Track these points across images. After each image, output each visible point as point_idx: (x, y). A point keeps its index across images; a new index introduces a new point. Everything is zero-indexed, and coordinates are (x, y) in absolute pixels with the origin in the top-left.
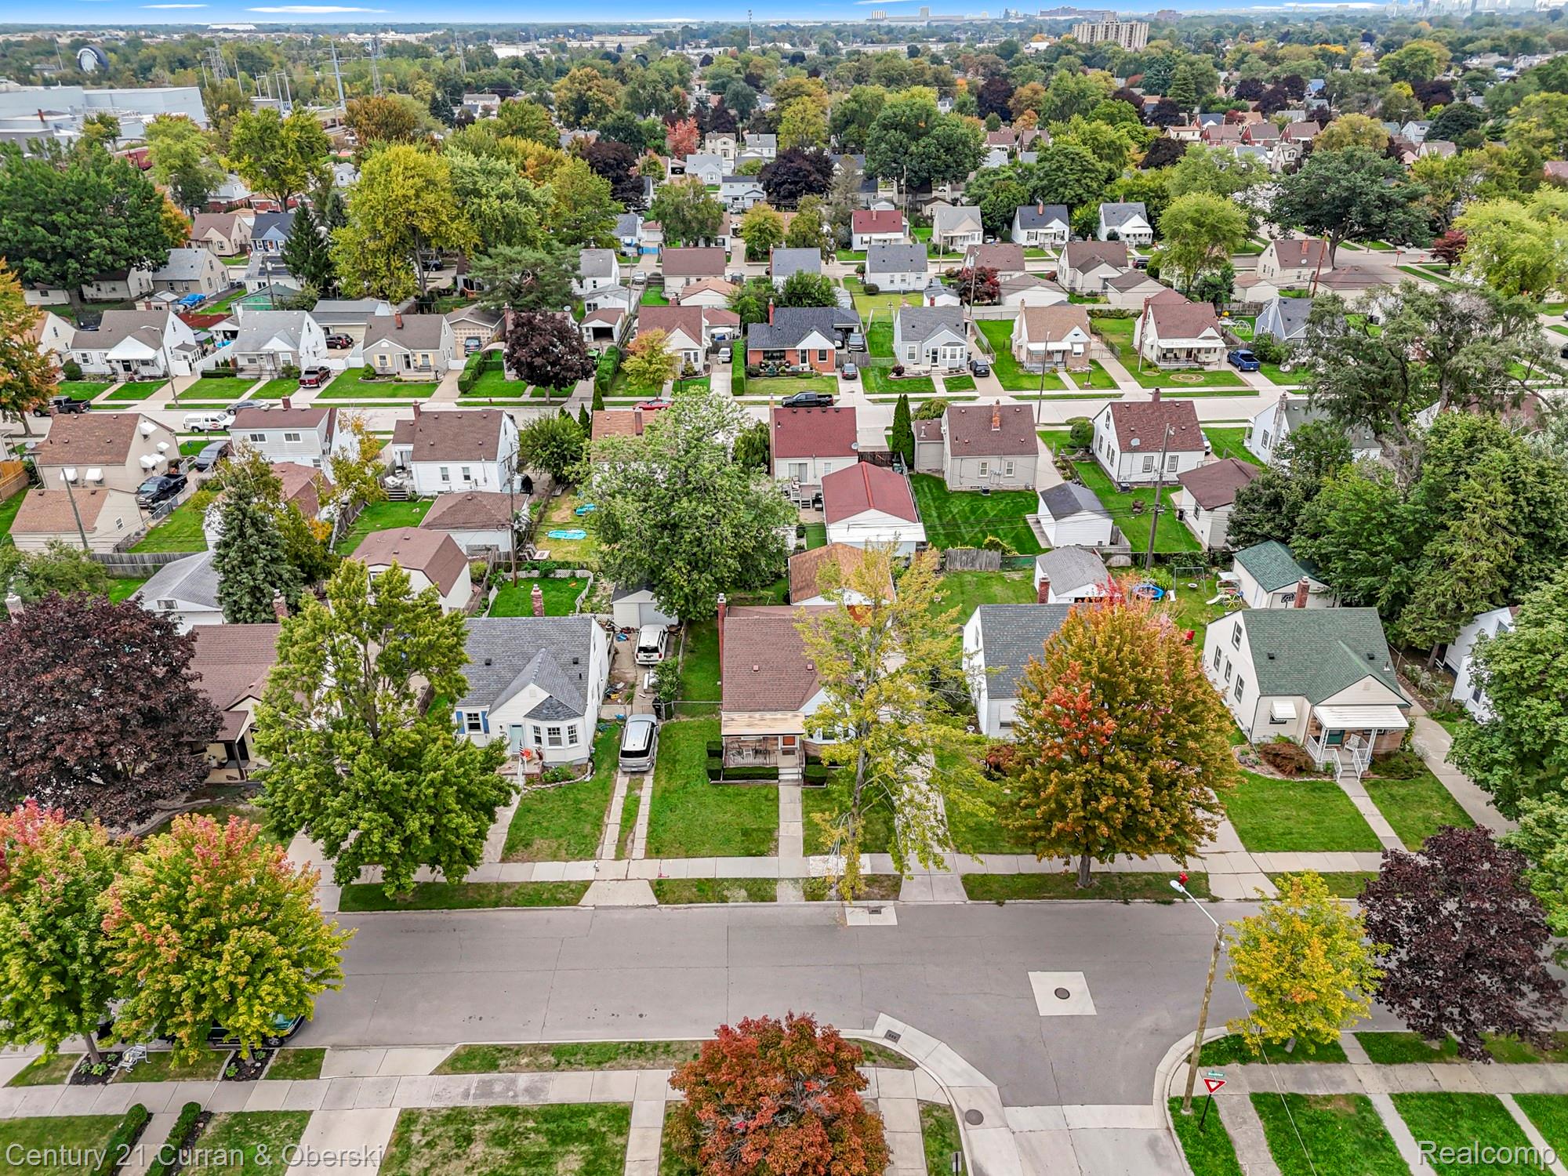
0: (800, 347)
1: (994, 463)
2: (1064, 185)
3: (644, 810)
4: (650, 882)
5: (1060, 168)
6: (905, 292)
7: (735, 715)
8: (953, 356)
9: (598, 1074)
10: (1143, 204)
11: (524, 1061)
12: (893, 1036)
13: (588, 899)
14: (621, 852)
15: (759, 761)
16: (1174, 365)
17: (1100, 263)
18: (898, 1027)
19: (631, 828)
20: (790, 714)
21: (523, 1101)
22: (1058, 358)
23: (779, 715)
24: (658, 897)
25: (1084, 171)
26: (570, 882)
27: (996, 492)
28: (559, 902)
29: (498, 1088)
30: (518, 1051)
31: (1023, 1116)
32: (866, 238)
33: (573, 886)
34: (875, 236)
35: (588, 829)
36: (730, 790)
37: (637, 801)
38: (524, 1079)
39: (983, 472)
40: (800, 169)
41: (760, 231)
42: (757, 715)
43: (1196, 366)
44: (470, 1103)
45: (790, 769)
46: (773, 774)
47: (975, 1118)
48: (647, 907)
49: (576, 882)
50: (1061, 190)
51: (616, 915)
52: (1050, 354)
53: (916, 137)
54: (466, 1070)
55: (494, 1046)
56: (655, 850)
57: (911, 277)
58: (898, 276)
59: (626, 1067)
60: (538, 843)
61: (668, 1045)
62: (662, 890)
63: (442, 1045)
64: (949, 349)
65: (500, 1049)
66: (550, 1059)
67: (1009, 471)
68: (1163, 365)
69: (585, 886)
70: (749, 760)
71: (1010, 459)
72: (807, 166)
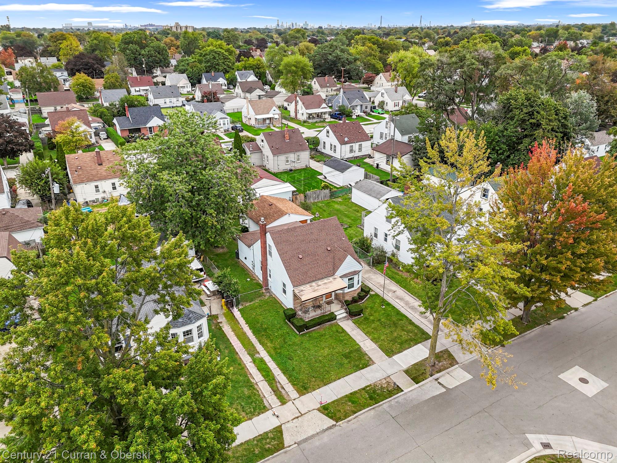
0: (148, 125)
1: (292, 156)
3: (272, 365)
4: (318, 410)
7: (301, 288)
8: (224, 124)
10: (252, 71)
12: (546, 446)
13: (288, 439)
14: (283, 401)
15: (319, 312)
17: (255, 89)
18: (545, 438)
19: (274, 379)
20: (331, 279)
22: (268, 121)
23: (325, 281)
24: (331, 418)
26: (266, 433)
27: (295, 170)
32: (137, 89)
33: (270, 435)
34: (142, 88)
35: (246, 392)
36: (314, 334)
37: (262, 361)
39: (287, 161)
42: (314, 284)
45: (340, 313)
46: (332, 317)
48: (330, 428)
49: (270, 431)
51: (316, 442)
52: (264, 120)
56: (303, 388)
58: (168, 100)
62: (331, 412)
67: (298, 159)
68: (310, 121)
69: (278, 431)
70: (313, 314)
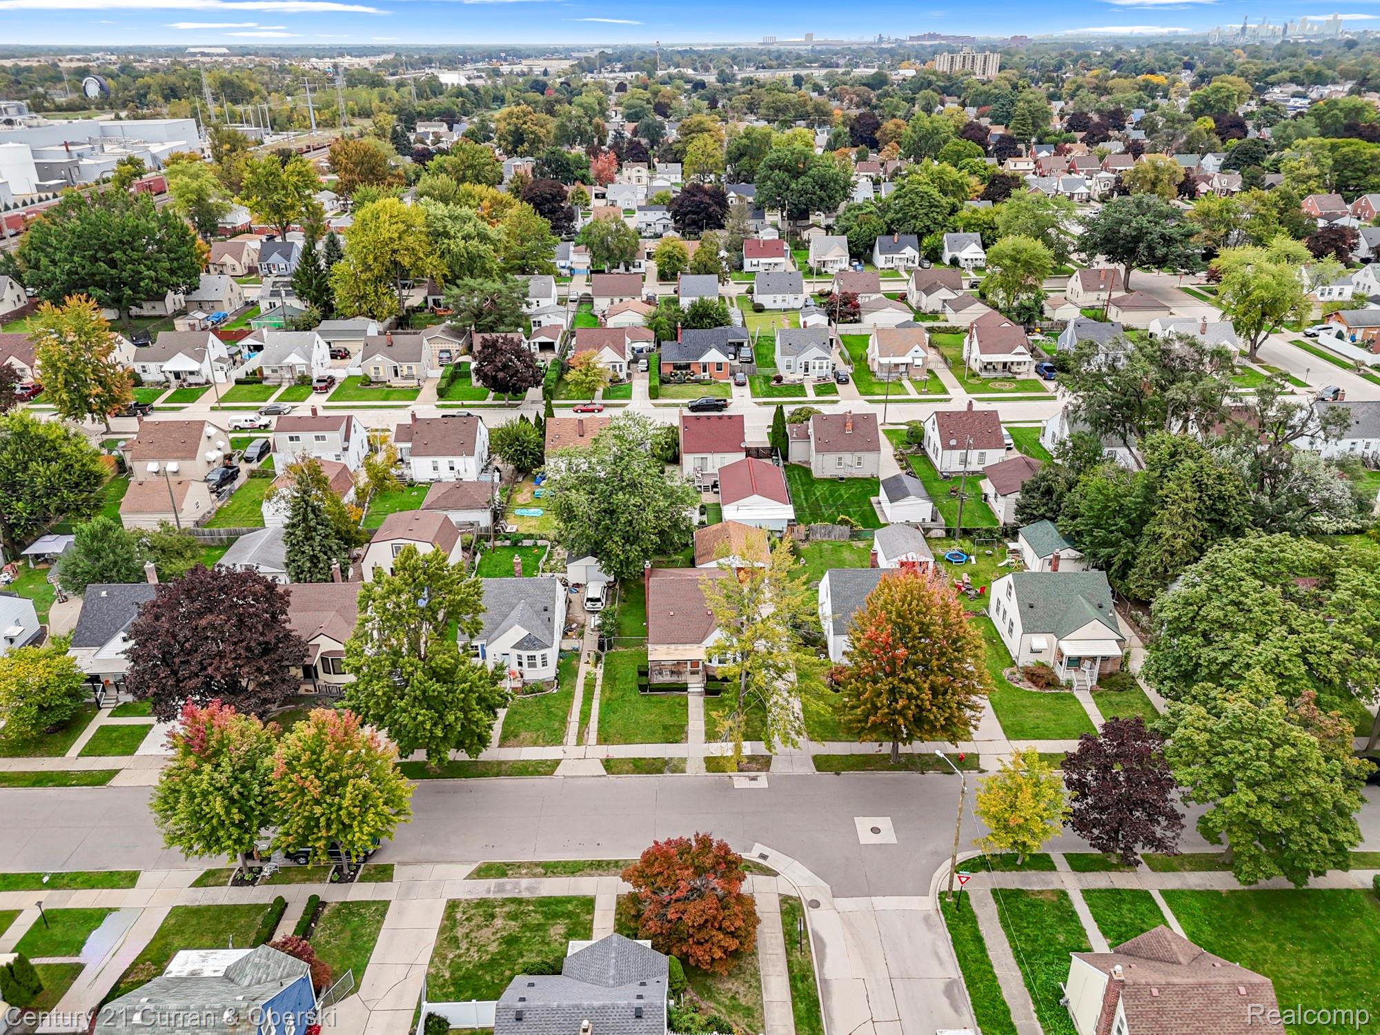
0: (703, 360)
1: (848, 458)
2: (915, 217)
3: (595, 712)
4: (601, 760)
5: (913, 203)
6: (785, 310)
7: (657, 647)
8: (821, 368)
9: (572, 879)
10: (978, 234)
11: (524, 871)
12: (764, 857)
13: (559, 771)
14: (580, 741)
15: (674, 679)
16: (993, 375)
17: (940, 287)
18: (767, 851)
19: (587, 724)
20: (695, 646)
21: (525, 895)
22: (903, 368)
23: (688, 647)
24: (606, 769)
25: (931, 207)
26: (547, 760)
27: (849, 479)
28: (540, 773)
29: (508, 887)
30: (520, 865)
31: (844, 903)
32: (755, 262)
33: (549, 763)
34: (762, 260)
35: (557, 725)
36: (653, 699)
37: (590, 707)
38: (525, 882)
39: (840, 464)
40: (701, 202)
41: (669, 257)
42: (673, 646)
43: (1010, 375)
44: (491, 896)
45: (696, 684)
46: (684, 688)
47: (815, 904)
48: (599, 776)
49: (551, 760)
50: (913, 221)
51: (579, 781)
52: (897, 365)
53: (796, 174)
54: (487, 877)
55: (505, 864)
56: (604, 739)
57: (790, 297)
58: (779, 297)
59: (591, 875)
60: (523, 735)
61: (617, 862)
62: (610, 765)
63: (470, 862)
64: (817, 362)
65: (508, 865)
66: (540, 870)
67: (859, 464)
68: (984, 374)
69: (557, 763)
70: (667, 678)
71: (859, 454)
72: (707, 200)
